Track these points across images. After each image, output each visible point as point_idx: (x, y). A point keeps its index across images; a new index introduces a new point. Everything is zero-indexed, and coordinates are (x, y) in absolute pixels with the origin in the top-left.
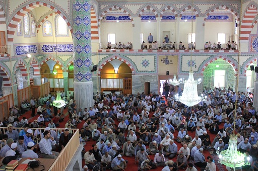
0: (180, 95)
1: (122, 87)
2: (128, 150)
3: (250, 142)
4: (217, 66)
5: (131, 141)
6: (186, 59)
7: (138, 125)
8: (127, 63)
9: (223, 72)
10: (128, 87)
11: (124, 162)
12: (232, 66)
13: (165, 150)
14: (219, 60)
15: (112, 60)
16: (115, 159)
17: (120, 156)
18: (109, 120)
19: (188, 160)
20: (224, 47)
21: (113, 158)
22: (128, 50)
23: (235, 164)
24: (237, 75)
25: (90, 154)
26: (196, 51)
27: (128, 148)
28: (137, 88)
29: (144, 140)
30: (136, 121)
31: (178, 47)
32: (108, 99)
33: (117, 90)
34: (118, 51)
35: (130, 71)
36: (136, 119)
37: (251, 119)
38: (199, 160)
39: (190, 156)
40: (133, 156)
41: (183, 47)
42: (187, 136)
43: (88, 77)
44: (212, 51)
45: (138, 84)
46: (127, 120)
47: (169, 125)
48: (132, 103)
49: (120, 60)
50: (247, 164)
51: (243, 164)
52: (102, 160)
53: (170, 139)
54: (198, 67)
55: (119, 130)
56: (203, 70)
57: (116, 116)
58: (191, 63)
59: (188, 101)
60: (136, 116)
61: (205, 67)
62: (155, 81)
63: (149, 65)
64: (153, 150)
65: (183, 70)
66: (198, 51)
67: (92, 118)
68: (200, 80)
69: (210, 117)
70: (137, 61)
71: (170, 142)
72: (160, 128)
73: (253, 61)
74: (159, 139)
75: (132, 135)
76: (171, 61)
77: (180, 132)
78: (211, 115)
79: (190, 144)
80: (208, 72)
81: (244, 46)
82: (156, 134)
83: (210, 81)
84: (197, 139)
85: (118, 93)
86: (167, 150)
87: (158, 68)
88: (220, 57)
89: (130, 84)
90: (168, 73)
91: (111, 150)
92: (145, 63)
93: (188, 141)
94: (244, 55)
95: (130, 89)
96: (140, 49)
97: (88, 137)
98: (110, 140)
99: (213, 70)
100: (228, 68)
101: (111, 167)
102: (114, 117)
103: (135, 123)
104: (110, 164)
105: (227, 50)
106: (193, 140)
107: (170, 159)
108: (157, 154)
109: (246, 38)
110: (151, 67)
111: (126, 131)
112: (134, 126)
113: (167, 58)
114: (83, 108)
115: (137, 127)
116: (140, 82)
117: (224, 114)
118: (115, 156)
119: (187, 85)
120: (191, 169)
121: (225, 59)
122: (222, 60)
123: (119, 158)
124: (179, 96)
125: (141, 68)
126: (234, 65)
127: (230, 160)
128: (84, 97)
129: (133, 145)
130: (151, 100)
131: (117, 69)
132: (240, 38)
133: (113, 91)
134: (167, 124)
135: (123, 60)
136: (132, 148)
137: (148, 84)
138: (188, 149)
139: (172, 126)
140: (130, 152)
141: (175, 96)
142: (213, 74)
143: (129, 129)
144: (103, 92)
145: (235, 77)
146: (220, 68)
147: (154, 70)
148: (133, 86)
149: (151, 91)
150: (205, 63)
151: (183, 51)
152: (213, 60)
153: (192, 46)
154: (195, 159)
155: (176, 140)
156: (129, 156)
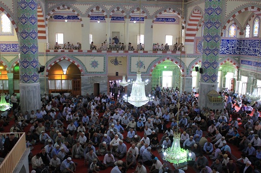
1: (71, 88)
2: (78, 152)
3: (195, 139)
4: (165, 67)
6: (135, 60)
7: (88, 127)
8: (76, 64)
9: (171, 73)
10: (77, 88)
11: (73, 164)
12: (179, 67)
13: (114, 150)
14: (167, 61)
15: (60, 60)
16: (64, 162)
18: (58, 122)
19: (137, 159)
20: (171, 49)
21: (62, 161)
22: (77, 51)
23: (178, 160)
24: (183, 76)
25: (38, 158)
26: (144, 52)
27: (77, 150)
28: (86, 89)
29: (93, 141)
30: (85, 122)
31: (127, 48)
32: (57, 101)
33: (66, 91)
34: (66, 51)
35: (79, 71)
37: (196, 118)
38: (147, 159)
39: (139, 155)
40: (83, 157)
41: (131, 48)
42: (136, 136)
43: (35, 78)
44: (160, 52)
45: (87, 85)
46: (76, 122)
47: (118, 125)
48: (81, 105)
49: (69, 60)
50: (189, 159)
51: (186, 160)
52: (51, 164)
53: (119, 140)
54: (146, 68)
55: (68, 132)
56: (152, 71)
57: (65, 117)
58: (140, 64)
61: (153, 68)
62: (105, 82)
63: (98, 66)
64: (102, 151)
66: (147, 52)
67: (40, 121)
68: (147, 81)
69: (158, 117)
70: (86, 62)
71: (120, 142)
72: (109, 128)
73: (198, 62)
75: (82, 137)
76: (120, 62)
77: (129, 132)
78: (159, 114)
79: (139, 144)
80: (157, 73)
81: (190, 48)
82: (105, 135)
83: (158, 81)
84: (146, 138)
85: (67, 94)
86: (117, 150)
87: (107, 69)
88: (168, 59)
89: (79, 86)
90: (117, 74)
91: (60, 153)
92: (95, 64)
93: (137, 140)
94: (190, 56)
95: (79, 90)
96: (89, 49)
97: (35, 141)
98: (59, 143)
99: (161, 71)
100: (175, 69)
101: (60, 171)
102: (63, 119)
103: (84, 125)
104: (59, 167)
105: (174, 52)
106: (142, 140)
107: (120, 159)
108: (107, 154)
109: (192, 41)
110: (100, 68)
111: (75, 133)
112: (84, 127)
113: (116, 59)
114: (29, 111)
115: (86, 129)
116: (89, 83)
118: (64, 159)
119: (135, 86)
121: (172, 60)
122: (169, 61)
124: (127, 97)
125: (90, 69)
126: (180, 66)
127: (174, 156)
128: (31, 99)
129: (83, 146)
130: (100, 101)
131: (65, 71)
132: (186, 40)
133: (62, 92)
134: (116, 125)
135: (71, 61)
136: (81, 150)
137: (98, 85)
138: (137, 148)
139: (121, 127)
140: (79, 154)
141: (124, 97)
142: (161, 74)
143: (78, 131)
144: (52, 94)
145: (182, 77)
146: (168, 69)
147: (103, 71)
148: (82, 88)
149: (100, 91)
150: (153, 64)
151: (132, 52)
152: (161, 61)
153: (141, 48)
154: (143, 158)
155: (126, 140)
156: (78, 159)
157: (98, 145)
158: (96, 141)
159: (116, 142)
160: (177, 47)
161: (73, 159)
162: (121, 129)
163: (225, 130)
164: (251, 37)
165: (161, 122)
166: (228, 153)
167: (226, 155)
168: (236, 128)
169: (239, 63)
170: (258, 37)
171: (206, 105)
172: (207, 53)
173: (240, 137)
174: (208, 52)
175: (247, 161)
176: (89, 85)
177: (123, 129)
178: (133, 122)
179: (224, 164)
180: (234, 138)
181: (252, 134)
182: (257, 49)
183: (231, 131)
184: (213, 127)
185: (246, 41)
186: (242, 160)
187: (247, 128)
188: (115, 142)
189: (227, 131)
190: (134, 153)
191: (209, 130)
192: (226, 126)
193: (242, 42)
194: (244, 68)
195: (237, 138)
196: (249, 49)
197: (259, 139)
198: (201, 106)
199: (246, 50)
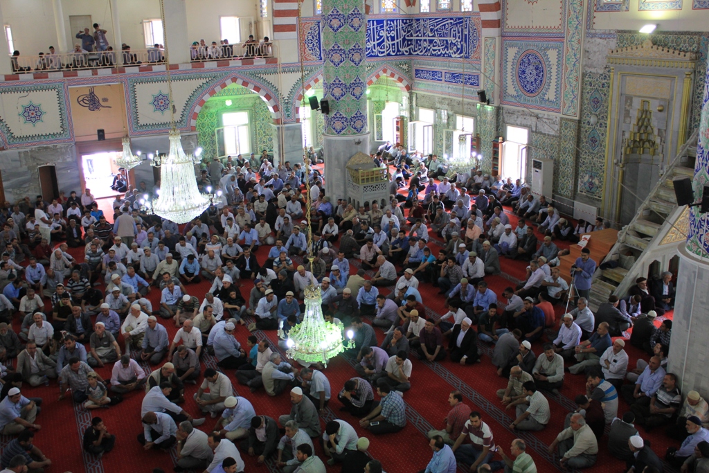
0: (153, 196)
2: (35, 369)
4: (229, 103)
5: (38, 341)
6: (146, 93)
7: (46, 293)
9: (243, 117)
12: (265, 99)
13: (135, 346)
14: (231, 86)
17: (15, 391)
19: (201, 357)
20: (240, 53)
24: (277, 122)
26: (170, 67)
27: (33, 363)
28: (19, 186)
30: (37, 281)
31: (119, 62)
36: (36, 277)
37: (326, 227)
38: (227, 353)
41: (131, 60)
42: (187, 298)
44: (210, 65)
45: (19, 175)
46: (10, 287)
47: (131, 276)
50: (350, 346)
53: (143, 316)
54: (179, 109)
56: (195, 116)
58: (161, 102)
59: (176, 211)
60: (34, 267)
61: (197, 109)
62: (69, 160)
63: (43, 117)
64: (102, 352)
65: (142, 122)
66: (175, 67)
69: (231, 237)
71: (148, 322)
72: (109, 286)
73: (312, 83)
74: (113, 321)
75: (39, 325)
76: (105, 100)
77: (165, 291)
78: (232, 231)
79: (199, 317)
80: (206, 121)
81: (287, 48)
82: (105, 305)
83: (213, 142)
84: (211, 301)
86: (143, 344)
87: (71, 125)
88: (234, 80)
90: (101, 134)
92: (32, 113)
93: (189, 309)
94: (288, 69)
96: (10, 72)
99: (219, 115)
100: (254, 106)
105: (248, 60)
106: (203, 306)
107: (154, 365)
108: (118, 364)
109: (291, 28)
110: (50, 123)
113: (92, 94)
115: (45, 299)
116: (25, 168)
117: (262, 226)
119: (169, 170)
120: (214, 381)
121: (245, 84)
122: (237, 86)
123: (14, 399)
124: (150, 200)
125: (20, 128)
126: (268, 97)
127: (312, 345)
129: (47, 351)
130: (64, 215)
132: (277, 28)
134: (126, 277)
136: (45, 362)
137: (50, 172)
138: (196, 331)
139: (141, 279)
140: (41, 373)
141: (141, 201)
142: (219, 123)
145: (275, 127)
146: (237, 108)
147: (60, 130)
148: (5, 184)
149: (60, 188)
150: (196, 99)
151: (136, 70)
152: (217, 89)
153: (157, 56)
154: (217, 352)
155: (160, 313)
156: (42, 385)
157: (87, 337)
158: (79, 328)
159: (138, 323)
160: (255, 48)
161: (27, 388)
162: (139, 284)
163: (400, 249)
164: (434, 10)
165: (241, 250)
166: (417, 306)
167: (414, 312)
168: (423, 240)
169: (411, 77)
170: (450, 10)
171: (345, 192)
172: (337, 60)
173: (439, 262)
174: (337, 58)
175: (461, 317)
176: (24, 174)
177: (146, 284)
178: (169, 262)
179: (412, 335)
180: (426, 268)
181: (461, 251)
182: (450, 39)
183: (414, 250)
184: (370, 248)
185: (422, 22)
186: (451, 318)
187: (449, 237)
188: (134, 324)
189: (404, 253)
190: (188, 344)
191: (362, 257)
192: (400, 241)
193: (415, 25)
194: (424, 87)
195: (431, 264)
196: (431, 41)
197: (479, 261)
198: (334, 195)
199: (425, 44)
